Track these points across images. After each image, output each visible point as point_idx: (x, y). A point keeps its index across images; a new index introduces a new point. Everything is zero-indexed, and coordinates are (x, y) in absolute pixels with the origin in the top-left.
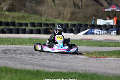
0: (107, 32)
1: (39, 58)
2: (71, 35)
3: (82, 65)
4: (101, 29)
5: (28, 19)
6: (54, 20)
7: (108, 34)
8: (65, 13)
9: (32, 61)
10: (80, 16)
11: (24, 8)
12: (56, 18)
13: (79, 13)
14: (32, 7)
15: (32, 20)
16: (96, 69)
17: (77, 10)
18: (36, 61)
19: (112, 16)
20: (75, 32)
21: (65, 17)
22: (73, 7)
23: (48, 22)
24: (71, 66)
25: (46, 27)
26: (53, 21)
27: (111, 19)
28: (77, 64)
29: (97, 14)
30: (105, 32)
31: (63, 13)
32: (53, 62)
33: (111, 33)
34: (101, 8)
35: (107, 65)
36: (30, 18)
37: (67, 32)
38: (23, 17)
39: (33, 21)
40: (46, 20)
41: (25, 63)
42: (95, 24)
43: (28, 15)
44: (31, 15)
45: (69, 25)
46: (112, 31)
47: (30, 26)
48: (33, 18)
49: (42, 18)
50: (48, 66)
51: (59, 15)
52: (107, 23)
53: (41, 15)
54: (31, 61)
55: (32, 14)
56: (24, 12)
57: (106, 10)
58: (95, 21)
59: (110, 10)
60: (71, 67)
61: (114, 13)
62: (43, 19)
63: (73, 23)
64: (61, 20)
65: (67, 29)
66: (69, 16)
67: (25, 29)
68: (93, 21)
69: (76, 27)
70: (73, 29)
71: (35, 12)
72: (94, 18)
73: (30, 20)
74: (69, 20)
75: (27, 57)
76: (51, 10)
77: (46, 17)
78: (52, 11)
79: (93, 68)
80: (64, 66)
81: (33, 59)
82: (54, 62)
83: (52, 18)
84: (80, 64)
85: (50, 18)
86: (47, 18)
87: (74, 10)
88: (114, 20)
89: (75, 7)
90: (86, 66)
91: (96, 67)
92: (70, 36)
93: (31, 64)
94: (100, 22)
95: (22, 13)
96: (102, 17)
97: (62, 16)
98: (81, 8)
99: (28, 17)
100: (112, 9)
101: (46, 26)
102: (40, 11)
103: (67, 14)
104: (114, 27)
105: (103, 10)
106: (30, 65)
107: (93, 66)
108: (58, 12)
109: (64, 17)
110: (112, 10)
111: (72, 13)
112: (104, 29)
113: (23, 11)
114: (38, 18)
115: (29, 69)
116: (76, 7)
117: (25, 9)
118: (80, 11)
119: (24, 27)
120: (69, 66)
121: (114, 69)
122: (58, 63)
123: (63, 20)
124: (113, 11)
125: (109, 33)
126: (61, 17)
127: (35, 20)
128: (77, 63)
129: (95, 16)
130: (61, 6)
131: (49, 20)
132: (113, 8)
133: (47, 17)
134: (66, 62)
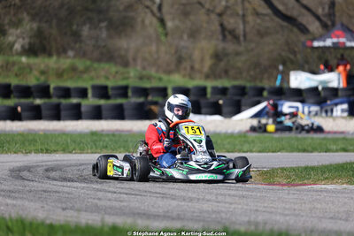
0: (322, 108)
1: (119, 190)
2: (215, 121)
3: (245, 207)
4: (302, 102)
5: (85, 76)
6: (165, 77)
7: (324, 114)
8: (197, 55)
9: (99, 199)
10: (239, 64)
11: (76, 43)
12: (169, 72)
13: (238, 54)
14: (97, 41)
15: (98, 77)
16: (288, 218)
17: (231, 47)
18: (110, 200)
19: (333, 62)
20: (225, 110)
21: (197, 66)
22: (220, 37)
23: (147, 85)
24: (214, 212)
25: (141, 100)
26: (160, 79)
27: (330, 69)
28: (233, 206)
29: (292, 57)
30: (315, 109)
31: (190, 57)
32: (160, 203)
33: (332, 111)
34: (303, 38)
35: (319, 206)
36: (93, 74)
37: (203, 110)
38: (73, 69)
39: (101, 82)
40: (141, 78)
41: (77, 206)
42: (285, 85)
43: (88, 63)
44: (96, 65)
45: (209, 91)
46: (336, 105)
47: (94, 96)
48: (103, 73)
49: (128, 73)
50: (144, 214)
51: (179, 61)
52: (321, 82)
53: (126, 64)
54: (96, 201)
55: (99, 60)
56: (75, 57)
57: (316, 44)
58: (286, 79)
59: (329, 42)
60: (214, 216)
61: (341, 51)
62: (132, 74)
63: (220, 83)
64: (184, 76)
65: (203, 101)
66: (208, 63)
67: (78, 106)
68: (279, 77)
69: (228, 96)
70: (221, 102)
71: (109, 56)
72: (281, 68)
73: (92, 79)
74: (207, 77)
75: (83, 188)
76: (154, 48)
77: (139, 68)
78: (157, 52)
79: (278, 218)
80: (194, 212)
81: (100, 194)
82: (165, 200)
83: (157, 71)
84: (240, 204)
85: (153, 72)
86: (144, 73)
87: (221, 45)
88: (339, 74)
89: (224, 37)
90: (257, 210)
91: (287, 212)
92: (211, 122)
93: (96, 209)
94: (299, 80)
95: (68, 57)
96: (306, 67)
97: (186, 64)
98: (242, 38)
99: (87, 70)
100: (335, 40)
101: (140, 96)
102: (123, 53)
103: (202, 60)
104: (340, 93)
105: (308, 44)
106: (92, 212)
107: (279, 211)
108: (176, 52)
109: (192, 68)
110: (334, 43)
111: (218, 56)
112: (312, 101)
113: (71, 53)
114: (117, 73)
115: (90, 222)
116: (229, 37)
117: (77, 46)
118: (241, 49)
119: (74, 101)
120: (208, 212)
121: (340, 219)
122: (174, 203)
123: (192, 78)
124: (336, 46)
125: (326, 112)
126: (185, 69)
127: (107, 78)
128: (231, 204)
129: (284, 64)
130: (185, 37)
131: (149, 78)
132: (338, 37)
133: (144, 68)
134: (198, 199)
